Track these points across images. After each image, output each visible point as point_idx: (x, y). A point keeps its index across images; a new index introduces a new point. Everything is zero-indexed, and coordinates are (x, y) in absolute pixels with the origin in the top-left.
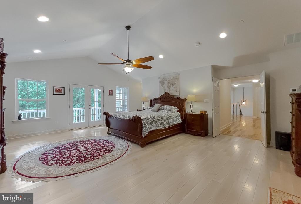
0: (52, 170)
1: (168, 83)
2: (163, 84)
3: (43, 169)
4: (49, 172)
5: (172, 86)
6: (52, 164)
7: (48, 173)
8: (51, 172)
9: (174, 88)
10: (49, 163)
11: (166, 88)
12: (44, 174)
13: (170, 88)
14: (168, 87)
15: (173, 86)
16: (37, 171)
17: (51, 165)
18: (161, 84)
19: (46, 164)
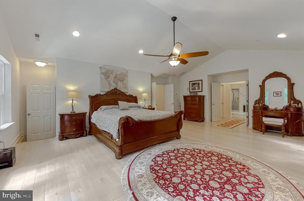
0: (261, 170)
1: (115, 77)
2: (109, 78)
3: (269, 178)
4: (265, 171)
5: (119, 81)
6: (255, 176)
7: (267, 171)
8: (264, 170)
9: (123, 84)
10: (256, 181)
11: (112, 82)
12: (271, 173)
13: (117, 84)
14: (114, 82)
15: (121, 82)
16: (276, 181)
17: (257, 176)
18: (105, 76)
19: (261, 181)
